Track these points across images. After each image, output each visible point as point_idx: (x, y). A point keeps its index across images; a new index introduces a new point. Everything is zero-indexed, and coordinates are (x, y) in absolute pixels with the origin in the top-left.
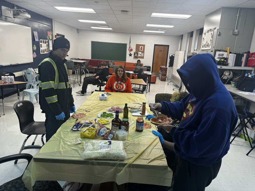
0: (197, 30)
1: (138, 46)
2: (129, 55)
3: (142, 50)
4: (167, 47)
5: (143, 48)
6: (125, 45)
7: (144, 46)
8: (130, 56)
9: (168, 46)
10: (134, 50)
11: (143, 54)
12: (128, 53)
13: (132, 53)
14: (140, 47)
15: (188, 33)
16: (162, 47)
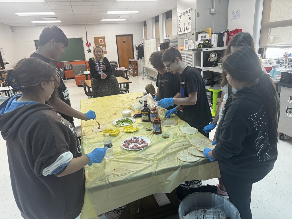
0: (163, 14)
1: (96, 39)
2: (88, 52)
3: (103, 43)
4: (130, 37)
5: (103, 41)
6: (81, 40)
7: (104, 38)
8: (90, 53)
9: (131, 35)
10: (93, 45)
11: (104, 48)
12: (86, 48)
13: (91, 48)
14: (100, 40)
15: (152, 18)
16: (125, 37)
